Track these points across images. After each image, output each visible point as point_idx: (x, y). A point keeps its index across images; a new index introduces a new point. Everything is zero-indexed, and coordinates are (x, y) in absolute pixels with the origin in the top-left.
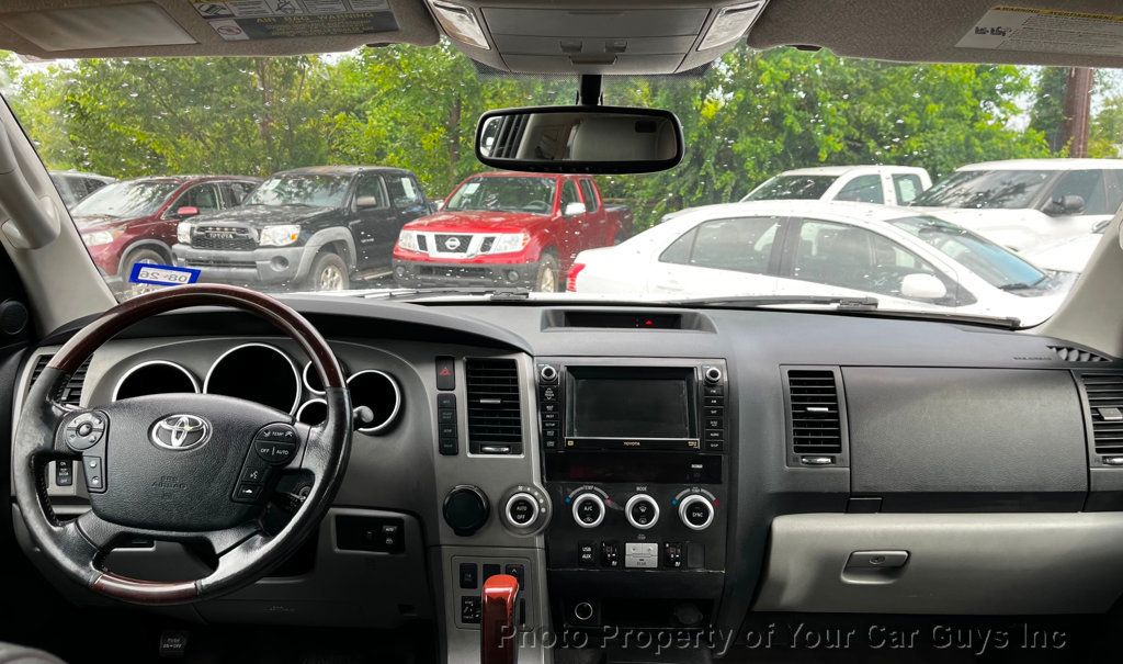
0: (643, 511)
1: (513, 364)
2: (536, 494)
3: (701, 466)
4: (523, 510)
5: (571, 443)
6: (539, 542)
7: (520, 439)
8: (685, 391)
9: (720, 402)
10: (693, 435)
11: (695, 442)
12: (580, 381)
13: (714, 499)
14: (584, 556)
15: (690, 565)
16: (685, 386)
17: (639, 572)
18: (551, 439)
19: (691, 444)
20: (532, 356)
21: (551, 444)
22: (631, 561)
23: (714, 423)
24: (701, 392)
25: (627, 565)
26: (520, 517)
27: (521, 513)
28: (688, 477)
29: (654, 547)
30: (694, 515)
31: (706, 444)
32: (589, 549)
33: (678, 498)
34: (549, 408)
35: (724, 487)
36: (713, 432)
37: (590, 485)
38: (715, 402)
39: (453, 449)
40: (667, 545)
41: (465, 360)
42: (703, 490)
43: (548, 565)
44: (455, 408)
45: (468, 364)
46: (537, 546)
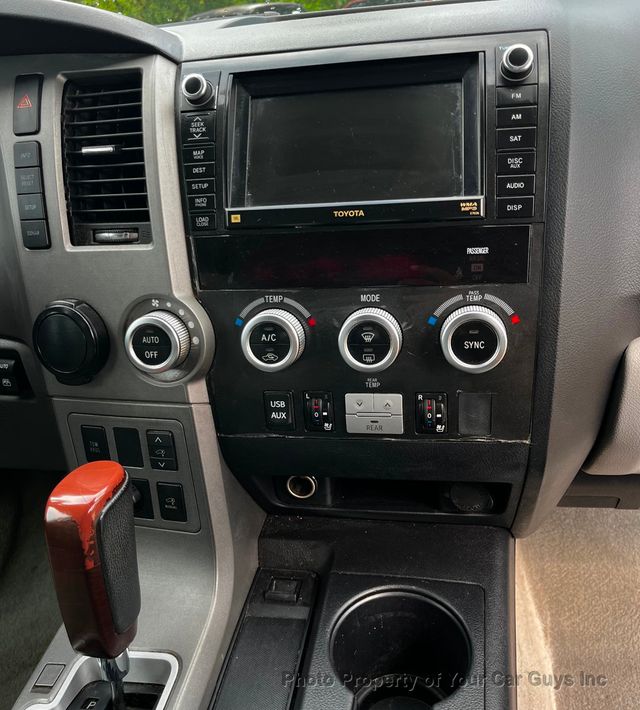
0: (367, 340)
1: (136, 78)
2: (181, 313)
3: (484, 251)
4: (155, 342)
5: (235, 219)
6: (198, 392)
7: (145, 217)
8: (461, 105)
9: (530, 117)
10: (471, 190)
11: (474, 203)
12: (261, 102)
13: (510, 311)
14: (274, 415)
15: (463, 430)
16: (461, 95)
17: (371, 442)
18: (202, 212)
19: (465, 207)
20: (177, 63)
21: (203, 221)
22: (355, 423)
23: (515, 163)
24: (491, 101)
25: (349, 430)
26: (150, 354)
27: (151, 347)
28: (459, 272)
29: (395, 401)
30: (468, 345)
31: (496, 208)
32: (282, 404)
33: (438, 312)
34: (198, 154)
35: (531, 288)
36: (512, 181)
37: (278, 294)
38: (519, 117)
39: (40, 241)
40: (420, 397)
41: (62, 79)
42: (488, 297)
43: (218, 428)
44: (40, 166)
45: (66, 86)
46: (191, 401)
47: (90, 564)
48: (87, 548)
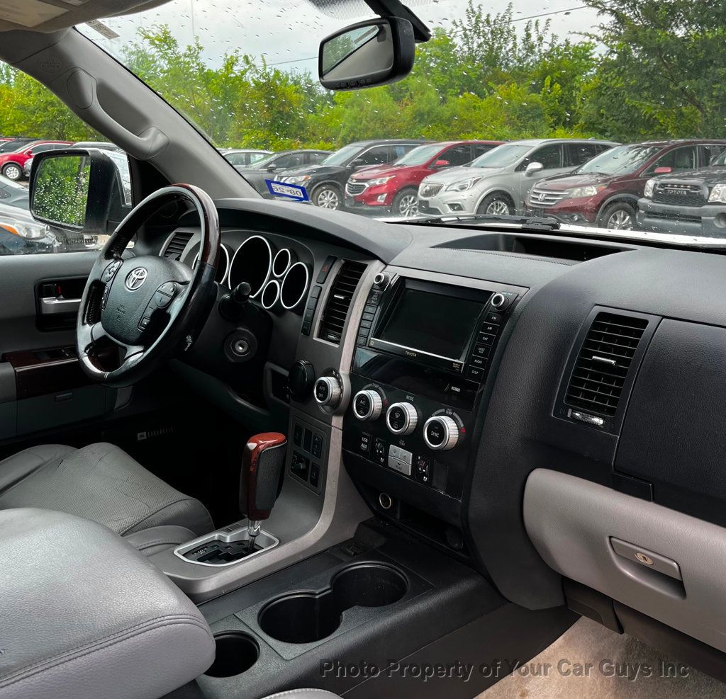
0: (397, 417)
2: (340, 380)
4: (323, 390)
6: (337, 422)
9: (495, 330)
11: (458, 365)
13: (462, 425)
14: (362, 445)
15: (435, 484)
18: (362, 337)
19: (455, 365)
20: (386, 265)
21: (361, 341)
22: (391, 461)
23: (481, 350)
25: (389, 465)
26: (320, 395)
27: (321, 392)
28: (446, 398)
29: (410, 456)
30: (432, 434)
31: (468, 370)
34: (370, 310)
36: (477, 359)
37: (377, 384)
38: (491, 328)
39: (307, 331)
40: (419, 458)
41: (343, 261)
42: (455, 414)
43: (343, 445)
44: (318, 298)
45: (344, 265)
46: (332, 424)
47: (252, 469)
48: (252, 461)
